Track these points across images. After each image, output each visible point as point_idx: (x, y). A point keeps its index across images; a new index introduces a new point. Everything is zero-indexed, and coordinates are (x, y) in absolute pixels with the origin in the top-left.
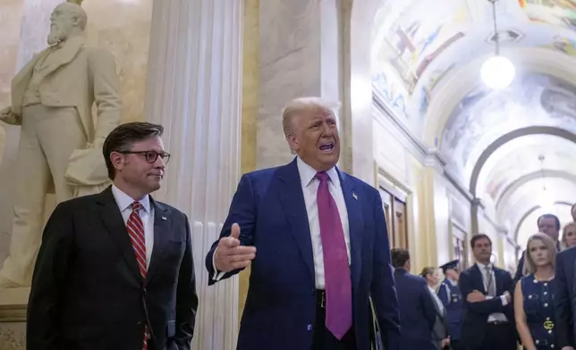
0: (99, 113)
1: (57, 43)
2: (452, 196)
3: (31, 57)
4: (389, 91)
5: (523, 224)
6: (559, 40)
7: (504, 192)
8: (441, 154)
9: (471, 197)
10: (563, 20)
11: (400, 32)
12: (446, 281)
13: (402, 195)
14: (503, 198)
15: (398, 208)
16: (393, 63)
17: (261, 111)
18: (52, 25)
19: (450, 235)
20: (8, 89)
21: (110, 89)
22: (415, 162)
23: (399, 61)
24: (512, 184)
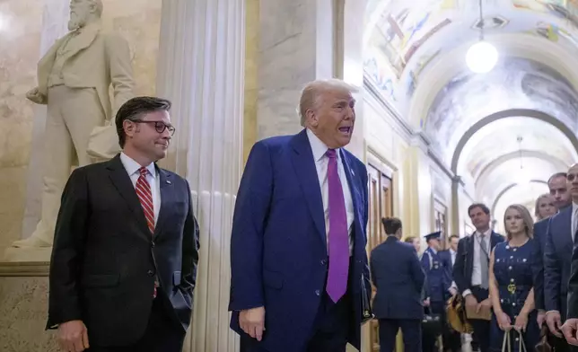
0: (116, 94)
1: (77, 29)
2: (434, 173)
3: (54, 42)
4: (379, 78)
5: (500, 200)
6: (542, 26)
7: (483, 170)
8: (425, 135)
9: (453, 175)
10: (547, 5)
11: (390, 19)
12: (429, 249)
13: (389, 172)
14: (482, 176)
15: (385, 183)
16: (383, 48)
17: (261, 92)
18: (71, 13)
19: (432, 209)
20: (34, 72)
21: (124, 71)
22: (401, 141)
23: (388, 47)
24: (490, 164)
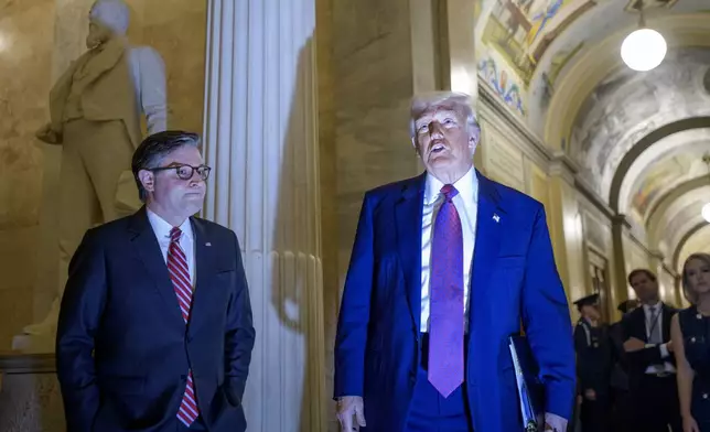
1: (98, 45)
2: (585, 211)
3: (69, 64)
4: (499, 85)
7: (656, 204)
8: (570, 160)
9: (612, 212)
11: (511, 6)
14: (655, 214)
16: (504, 45)
17: (340, 114)
18: (90, 25)
19: (586, 263)
20: (45, 104)
22: (536, 170)
23: (511, 43)
24: (665, 196)
